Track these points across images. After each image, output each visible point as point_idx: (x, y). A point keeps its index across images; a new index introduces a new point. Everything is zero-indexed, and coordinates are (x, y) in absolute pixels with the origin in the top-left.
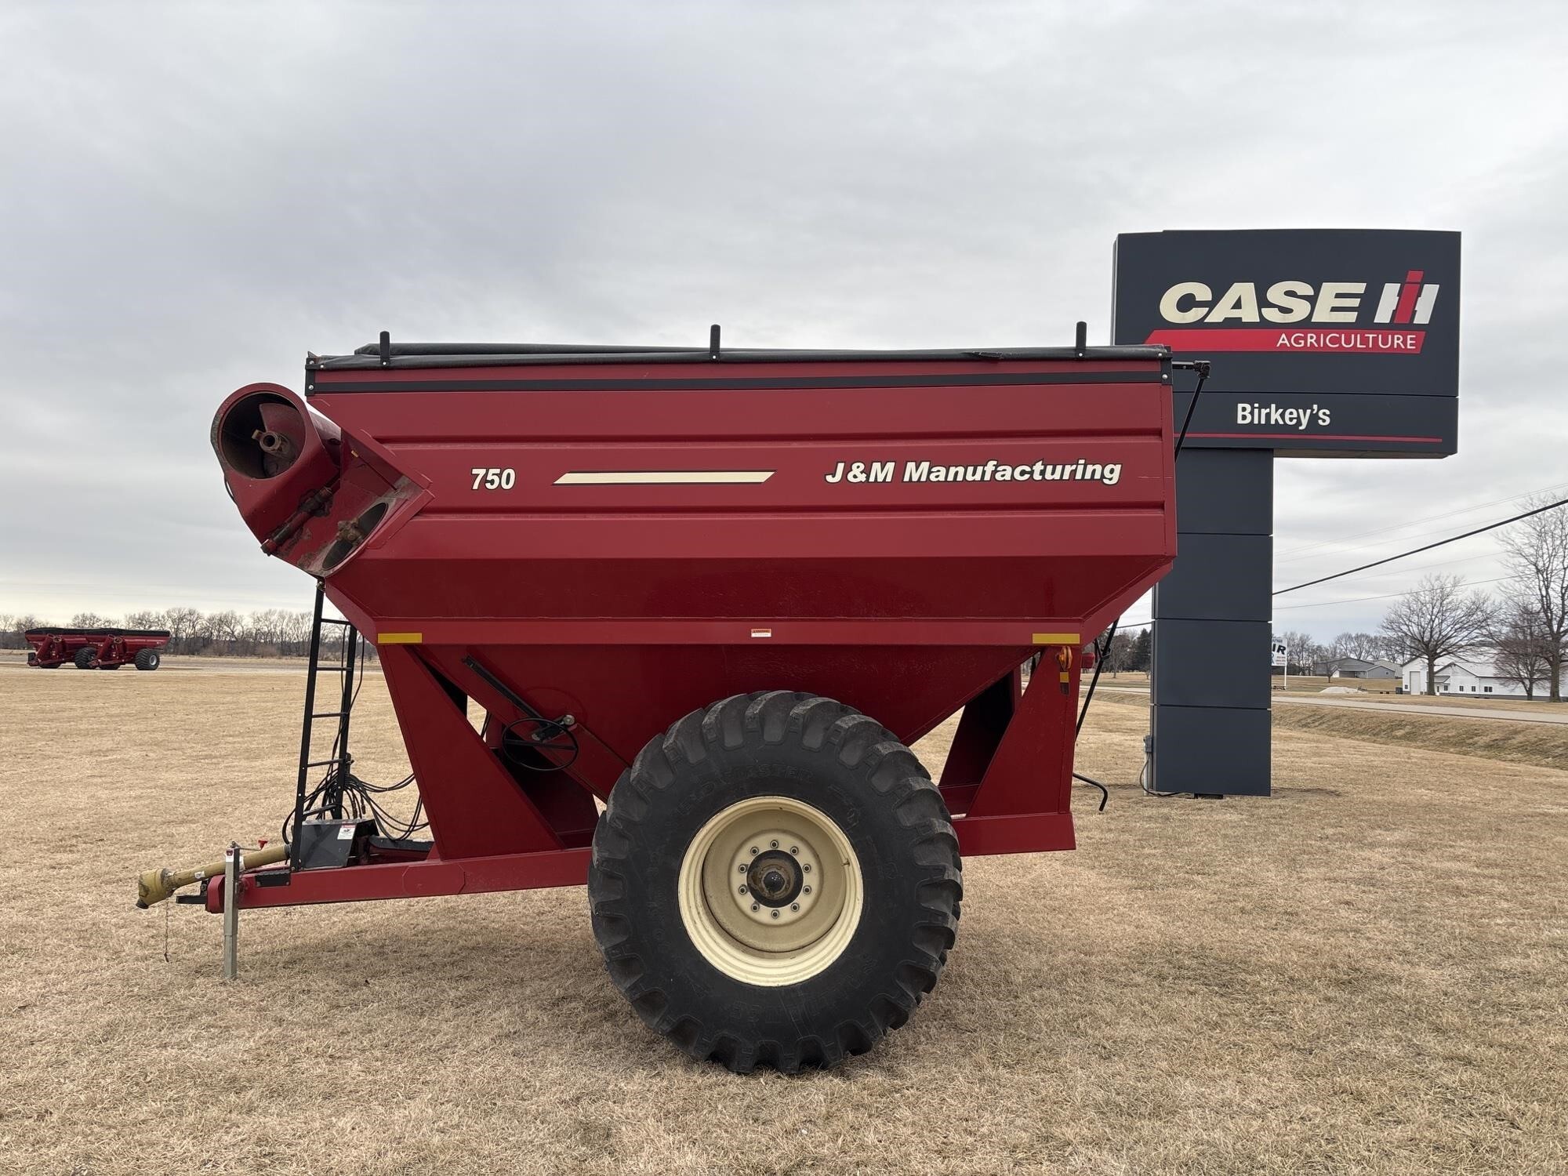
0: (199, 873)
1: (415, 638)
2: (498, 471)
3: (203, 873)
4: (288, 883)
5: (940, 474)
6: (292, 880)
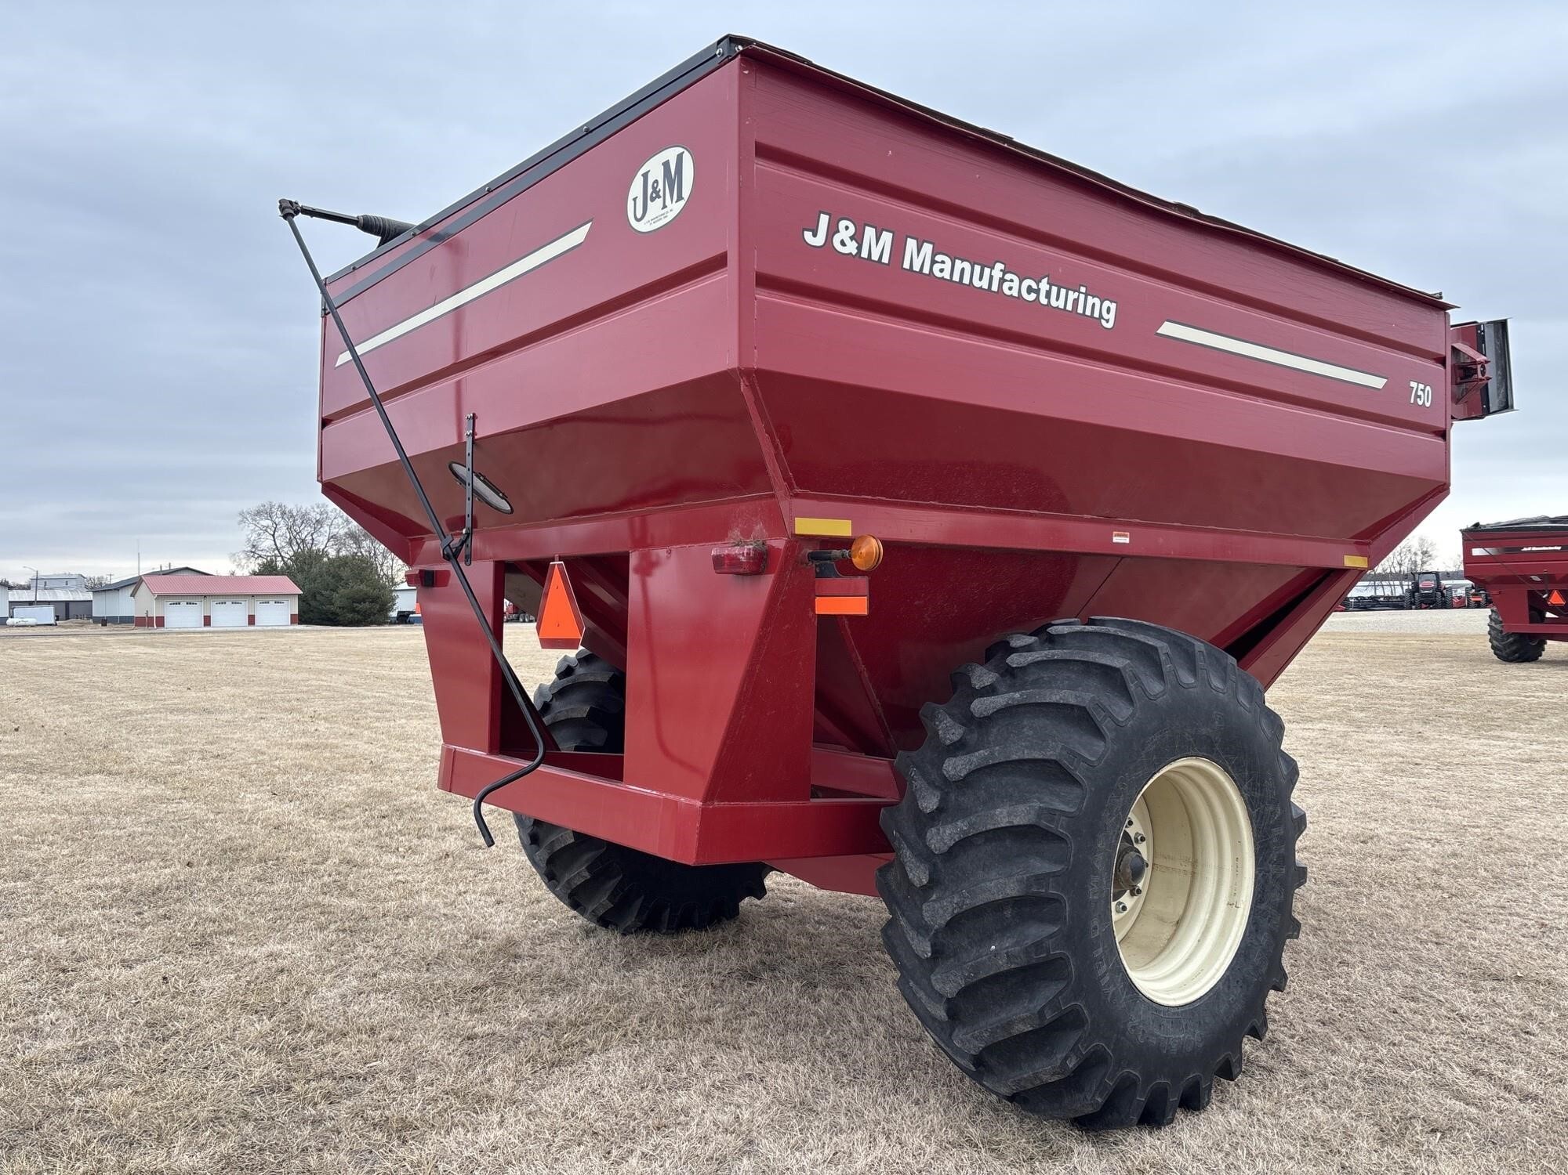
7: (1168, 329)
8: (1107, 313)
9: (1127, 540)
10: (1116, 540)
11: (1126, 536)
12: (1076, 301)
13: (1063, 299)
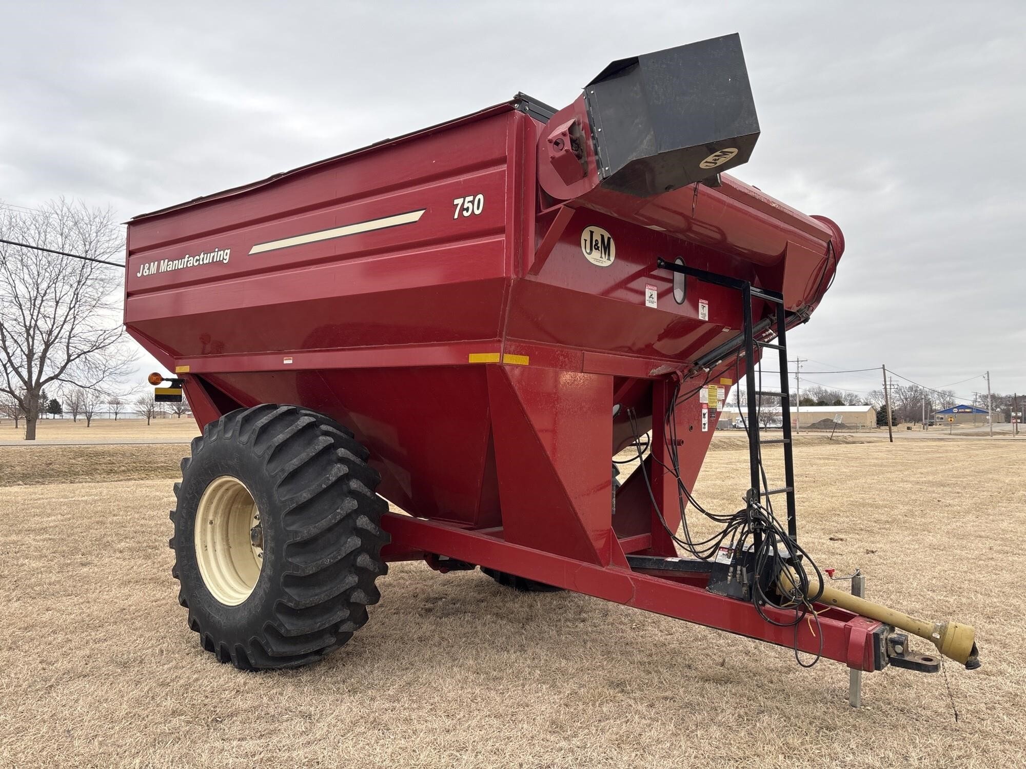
7: (256, 249)
8: (224, 255)
9: (291, 362)
10: (285, 362)
11: (290, 359)
12: (214, 256)
13: (206, 259)
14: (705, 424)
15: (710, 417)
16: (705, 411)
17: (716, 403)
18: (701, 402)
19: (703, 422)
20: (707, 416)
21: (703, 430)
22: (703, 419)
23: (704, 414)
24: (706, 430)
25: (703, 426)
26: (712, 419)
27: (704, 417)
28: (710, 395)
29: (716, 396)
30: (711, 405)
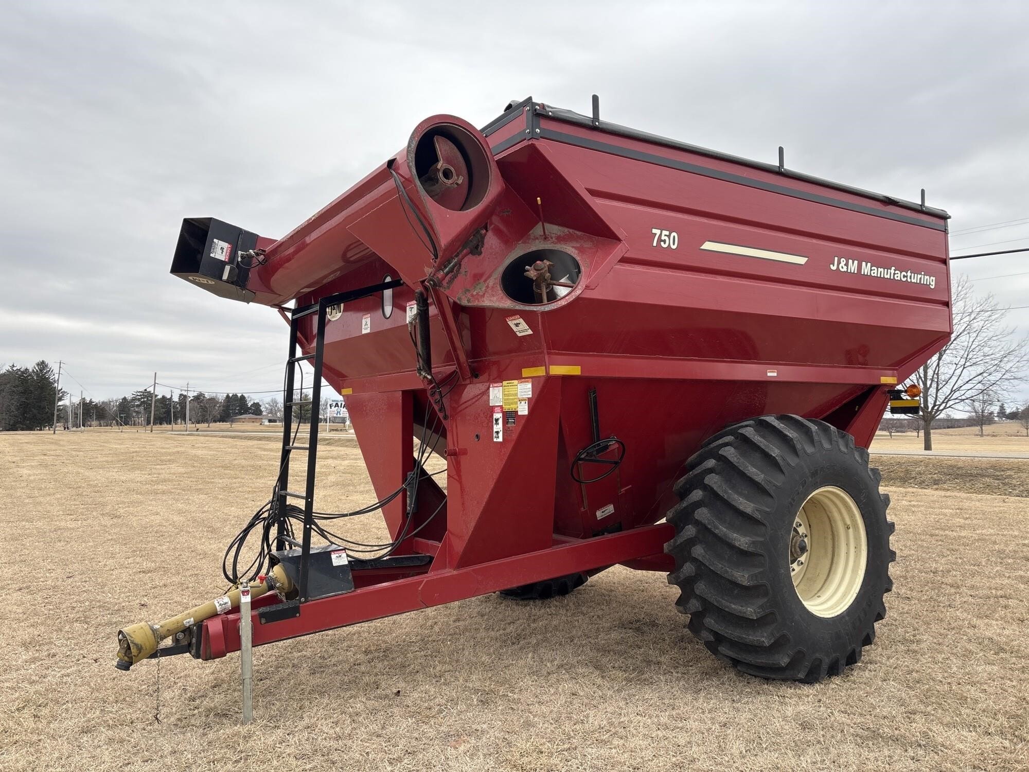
0: (188, 620)
1: (575, 370)
2: (667, 233)
3: (192, 619)
4: (298, 615)
5: (877, 272)
6: (301, 612)
14: (497, 432)
15: (505, 422)
16: (498, 415)
17: (516, 403)
18: (491, 405)
19: (495, 430)
20: (500, 421)
21: (495, 440)
22: (495, 426)
23: (497, 420)
24: (500, 439)
25: (495, 435)
26: (509, 425)
27: (497, 423)
28: (504, 395)
29: (516, 394)
30: (507, 408)
